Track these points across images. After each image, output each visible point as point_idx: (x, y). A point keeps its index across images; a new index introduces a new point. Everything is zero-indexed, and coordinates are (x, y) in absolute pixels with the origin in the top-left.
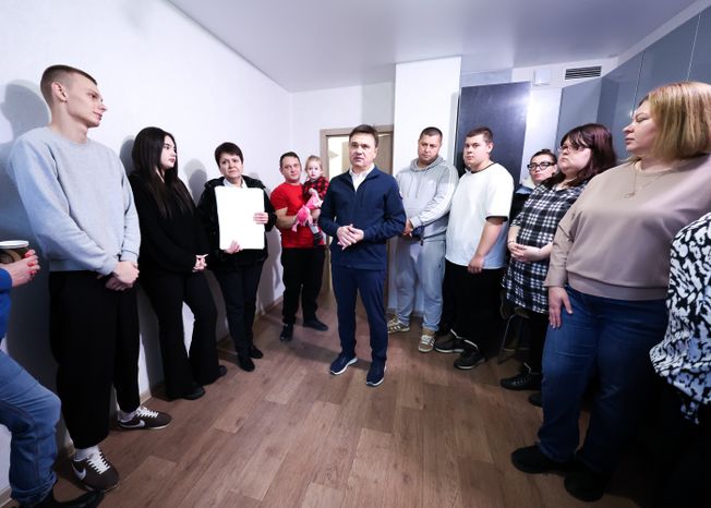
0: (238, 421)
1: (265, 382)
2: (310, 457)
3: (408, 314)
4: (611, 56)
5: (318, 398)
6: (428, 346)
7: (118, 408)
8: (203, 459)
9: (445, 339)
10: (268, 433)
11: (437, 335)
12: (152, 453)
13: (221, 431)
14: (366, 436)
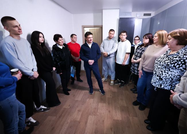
0: (69, 106)
1: (74, 96)
2: (88, 111)
3: (107, 76)
4: (153, 11)
5: (88, 98)
6: (113, 84)
7: (36, 107)
8: (63, 115)
9: (116, 81)
10: (77, 107)
11: (114, 81)
12: (49, 115)
13: (65, 108)
14: (100, 105)
